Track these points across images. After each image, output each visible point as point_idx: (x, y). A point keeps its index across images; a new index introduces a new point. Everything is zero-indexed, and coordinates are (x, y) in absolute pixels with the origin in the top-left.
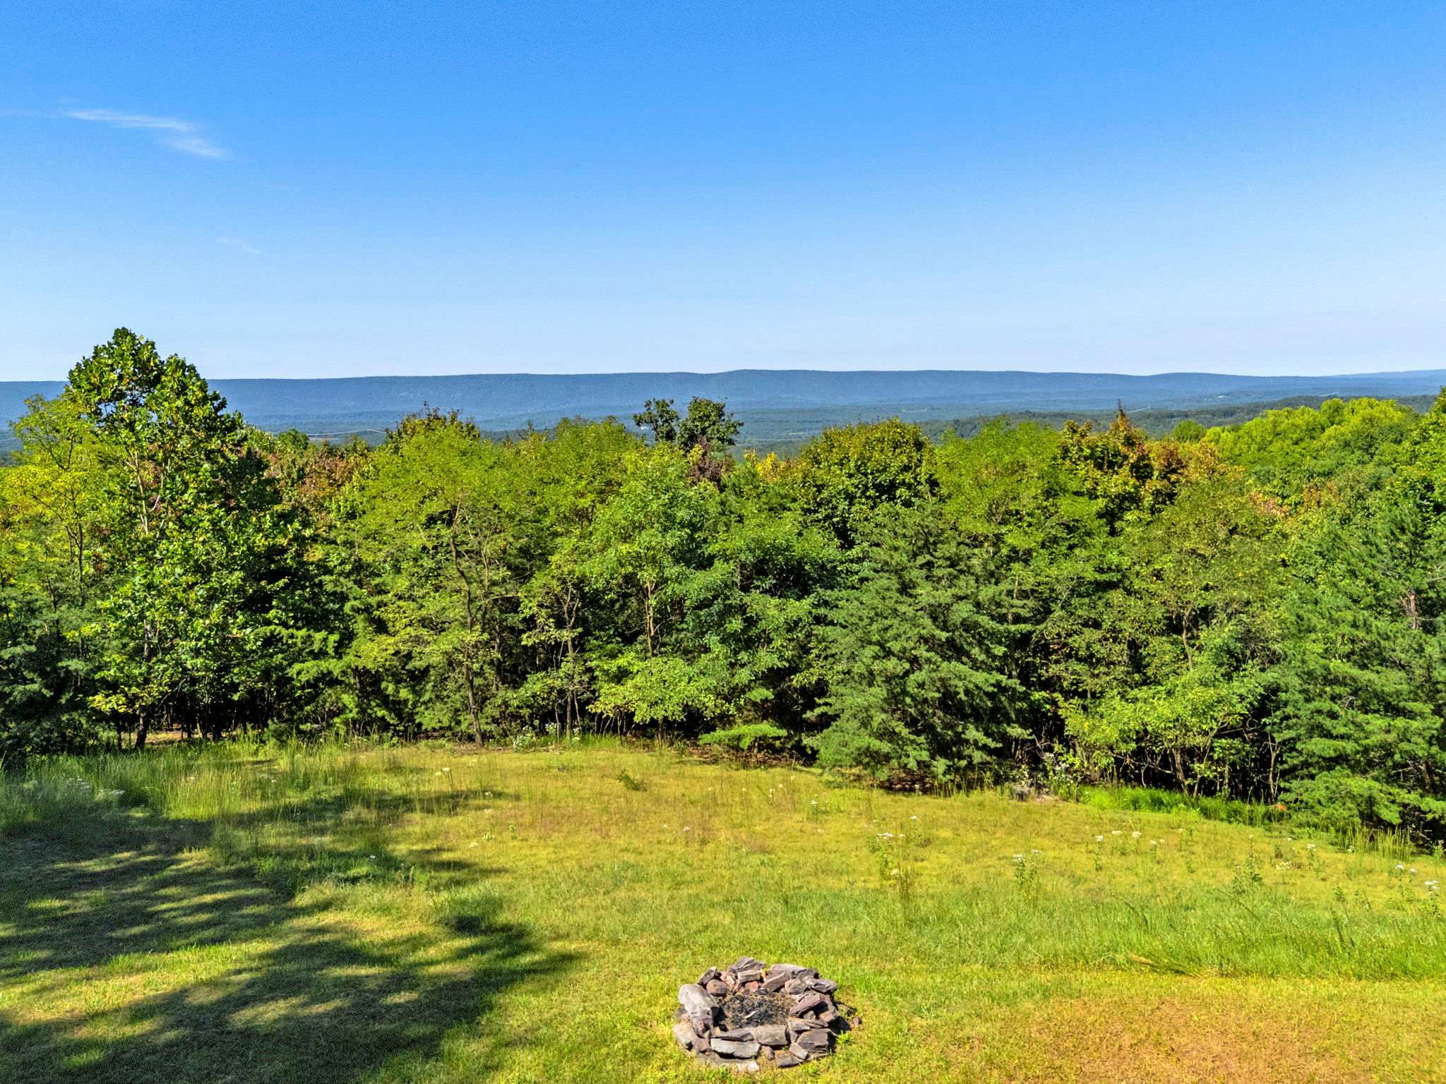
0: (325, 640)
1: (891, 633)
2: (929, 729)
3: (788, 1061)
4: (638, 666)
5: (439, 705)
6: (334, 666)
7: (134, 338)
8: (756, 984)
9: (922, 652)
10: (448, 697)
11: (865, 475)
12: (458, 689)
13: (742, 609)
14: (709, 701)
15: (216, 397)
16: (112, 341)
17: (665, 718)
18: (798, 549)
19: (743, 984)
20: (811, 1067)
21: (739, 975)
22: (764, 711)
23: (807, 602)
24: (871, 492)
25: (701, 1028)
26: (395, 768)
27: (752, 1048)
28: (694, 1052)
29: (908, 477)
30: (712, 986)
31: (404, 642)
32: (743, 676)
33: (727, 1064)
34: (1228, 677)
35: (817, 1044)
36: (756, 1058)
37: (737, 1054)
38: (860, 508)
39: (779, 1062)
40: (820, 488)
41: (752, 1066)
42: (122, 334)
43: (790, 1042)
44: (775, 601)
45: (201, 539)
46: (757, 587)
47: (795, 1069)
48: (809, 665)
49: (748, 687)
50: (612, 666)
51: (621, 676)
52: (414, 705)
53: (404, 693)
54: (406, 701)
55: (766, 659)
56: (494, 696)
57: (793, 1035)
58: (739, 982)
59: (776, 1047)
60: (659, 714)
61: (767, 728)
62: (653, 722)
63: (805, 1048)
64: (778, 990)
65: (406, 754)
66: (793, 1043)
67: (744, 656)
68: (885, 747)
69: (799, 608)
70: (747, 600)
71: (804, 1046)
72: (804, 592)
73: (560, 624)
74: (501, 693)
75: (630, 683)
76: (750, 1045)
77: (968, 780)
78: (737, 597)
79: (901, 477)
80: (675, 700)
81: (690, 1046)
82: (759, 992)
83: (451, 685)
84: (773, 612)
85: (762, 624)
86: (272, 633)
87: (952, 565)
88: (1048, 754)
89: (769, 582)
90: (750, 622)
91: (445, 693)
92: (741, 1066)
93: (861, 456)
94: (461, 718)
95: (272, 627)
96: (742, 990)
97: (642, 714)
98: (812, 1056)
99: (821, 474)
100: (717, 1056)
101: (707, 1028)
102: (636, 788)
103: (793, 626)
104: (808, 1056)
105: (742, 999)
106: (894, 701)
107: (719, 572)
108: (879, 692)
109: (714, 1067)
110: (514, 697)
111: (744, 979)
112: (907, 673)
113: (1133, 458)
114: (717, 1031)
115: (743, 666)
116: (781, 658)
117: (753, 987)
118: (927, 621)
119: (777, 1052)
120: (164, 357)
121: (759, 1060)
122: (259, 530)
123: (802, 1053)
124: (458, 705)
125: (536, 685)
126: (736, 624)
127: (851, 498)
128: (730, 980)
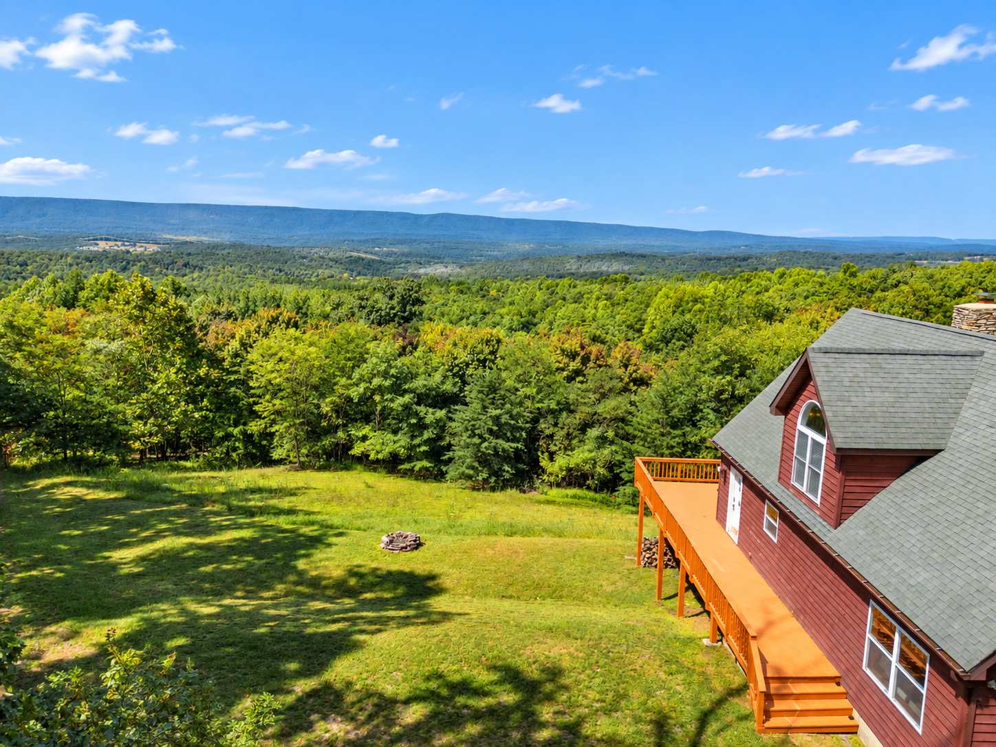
2: (489, 465)
4: (371, 434)
5: (280, 448)
9: (487, 436)
10: (285, 445)
11: (474, 354)
12: (290, 441)
13: (417, 414)
14: (402, 451)
17: (382, 459)
18: (441, 388)
22: (426, 455)
23: (444, 411)
26: (263, 476)
32: (417, 441)
34: (599, 448)
40: (455, 358)
44: (431, 410)
46: (424, 404)
48: (445, 437)
49: (419, 446)
50: (360, 434)
51: (364, 438)
60: (380, 456)
61: (426, 464)
62: (377, 460)
65: (268, 471)
67: (417, 433)
68: (471, 472)
69: (441, 413)
70: (419, 409)
72: (443, 407)
75: (368, 442)
77: (505, 485)
78: (415, 408)
80: (388, 451)
83: (286, 440)
84: (430, 415)
85: (425, 420)
89: (429, 402)
90: (420, 419)
94: (290, 454)
97: (373, 456)
99: (455, 352)
102: (369, 487)
103: (438, 421)
106: (475, 454)
107: (408, 397)
108: (470, 451)
112: (481, 443)
113: (582, 353)
115: (416, 437)
116: (433, 434)
118: (491, 422)
124: (289, 448)
125: (327, 442)
126: (414, 420)
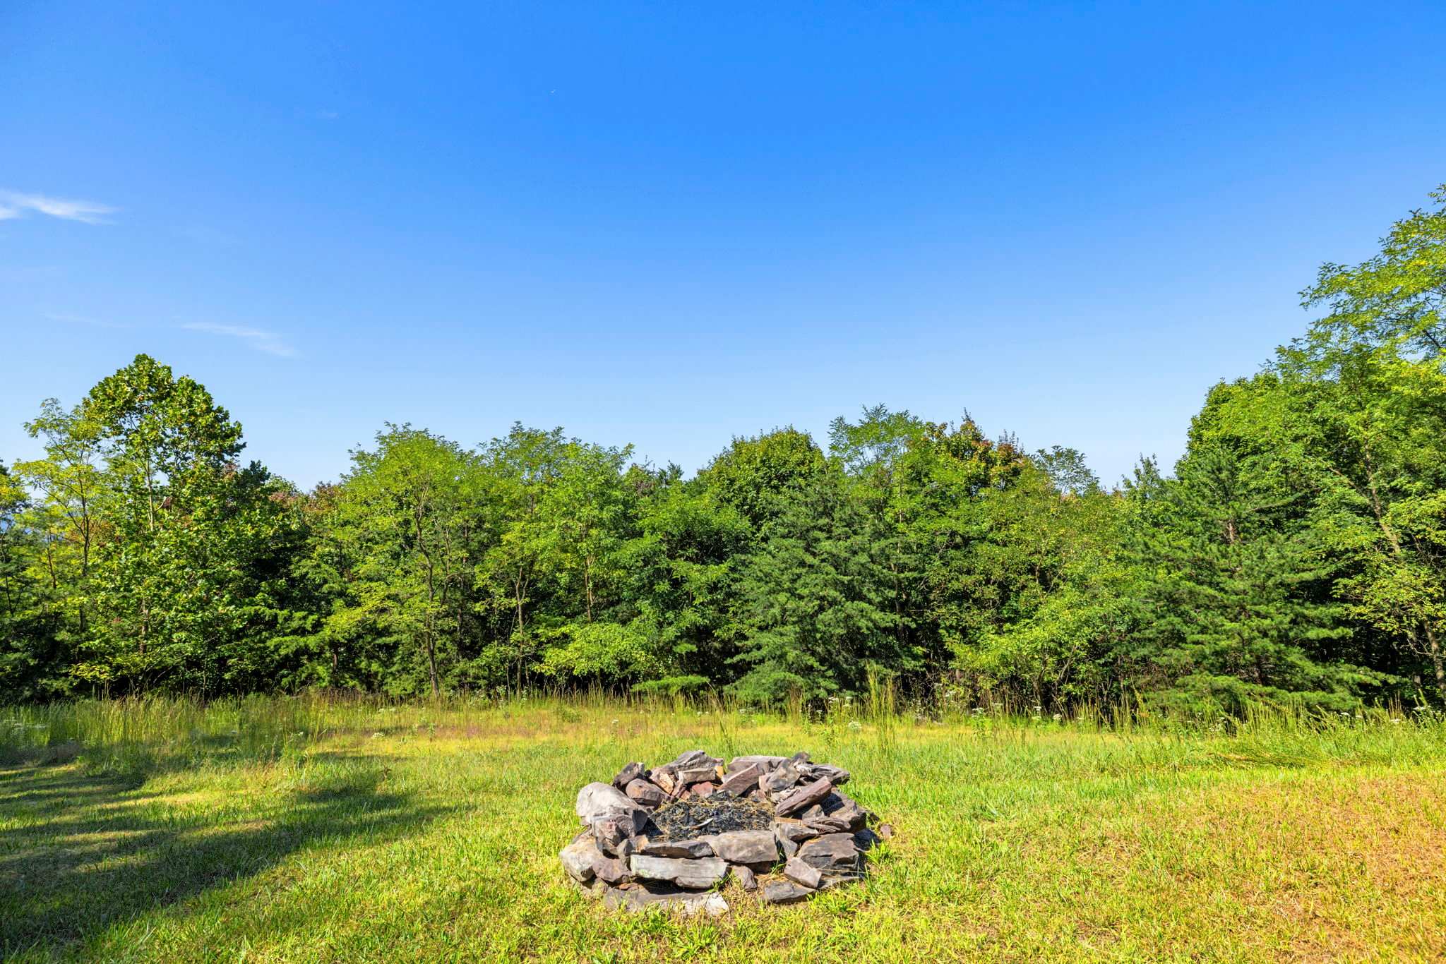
0: (305, 618)
1: (801, 582)
2: (834, 665)
3: (785, 890)
4: (579, 632)
5: (405, 676)
6: (312, 641)
7: (152, 362)
8: (710, 787)
10: (414, 669)
11: (769, 467)
12: (423, 663)
13: (669, 573)
14: (640, 656)
15: (220, 410)
16: (133, 365)
17: (602, 670)
18: (716, 521)
19: (688, 786)
20: (834, 898)
21: (681, 775)
22: (689, 663)
23: (724, 567)
24: (775, 482)
25: (610, 835)
27: (713, 871)
28: (599, 886)
29: (804, 469)
30: (635, 789)
31: (370, 612)
32: (670, 633)
33: (665, 902)
35: (838, 855)
36: (721, 888)
37: (684, 880)
38: (766, 494)
39: (768, 895)
41: (715, 903)
42: (140, 359)
43: (784, 859)
44: (698, 567)
45: (196, 528)
46: (681, 556)
47: (801, 906)
48: (728, 622)
49: (675, 643)
50: (556, 633)
51: (564, 640)
52: (384, 677)
53: (375, 667)
54: (376, 673)
55: (690, 617)
56: (454, 667)
57: (789, 846)
58: (680, 782)
59: (759, 868)
60: (596, 667)
61: (692, 678)
62: (591, 675)
63: (816, 865)
64: (745, 794)
66: (791, 858)
67: (670, 615)
70: (672, 565)
71: (812, 861)
72: (720, 558)
73: (510, 594)
74: (462, 664)
75: (571, 646)
76: (709, 864)
78: (664, 563)
79: (799, 469)
80: (611, 654)
81: (590, 878)
82: (714, 796)
83: (416, 659)
84: (696, 575)
85: (686, 587)
86: (256, 611)
87: (848, 525)
88: (937, 684)
89: (692, 551)
90: (676, 584)
91: (411, 666)
92: (691, 905)
93: (766, 453)
94: (425, 687)
95: (257, 607)
96: (687, 796)
97: (580, 668)
98: (830, 882)
100: (642, 890)
101: (622, 835)
103: (713, 588)
104: (821, 883)
105: (688, 807)
106: (806, 639)
107: (647, 542)
108: (791, 630)
109: (637, 910)
110: (472, 667)
111: (689, 778)
112: (816, 614)
114: (644, 842)
115: (670, 624)
116: (703, 616)
117: (704, 791)
118: (831, 569)
119: (761, 878)
120: (175, 379)
121: (728, 892)
122: (248, 521)
123: (811, 875)
124: (422, 676)
126: (663, 587)
127: (758, 488)
128: (667, 780)
